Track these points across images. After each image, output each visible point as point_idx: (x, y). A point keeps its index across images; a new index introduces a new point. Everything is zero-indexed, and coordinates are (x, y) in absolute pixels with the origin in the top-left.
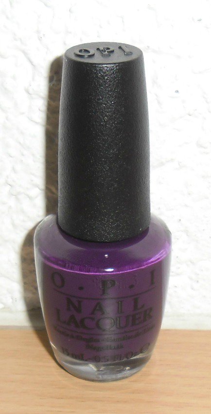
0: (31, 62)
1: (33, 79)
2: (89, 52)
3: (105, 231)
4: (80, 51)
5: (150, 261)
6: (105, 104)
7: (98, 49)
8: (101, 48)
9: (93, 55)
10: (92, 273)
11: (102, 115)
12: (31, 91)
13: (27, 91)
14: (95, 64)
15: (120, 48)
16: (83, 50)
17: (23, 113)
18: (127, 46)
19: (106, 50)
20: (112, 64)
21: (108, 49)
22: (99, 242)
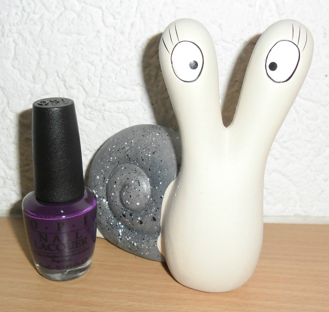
0: (85, 91)
1: (86, 99)
2: (45, 102)
3: (58, 196)
4: (41, 102)
5: (83, 212)
6: (54, 129)
7: (51, 101)
8: (52, 100)
9: (48, 104)
10: (52, 219)
11: (52, 134)
12: (85, 104)
13: (84, 104)
14: (48, 108)
15: (63, 100)
16: (43, 102)
17: (81, 115)
18: (66, 99)
19: (55, 101)
20: (56, 108)
21: (56, 101)
22: (55, 203)
